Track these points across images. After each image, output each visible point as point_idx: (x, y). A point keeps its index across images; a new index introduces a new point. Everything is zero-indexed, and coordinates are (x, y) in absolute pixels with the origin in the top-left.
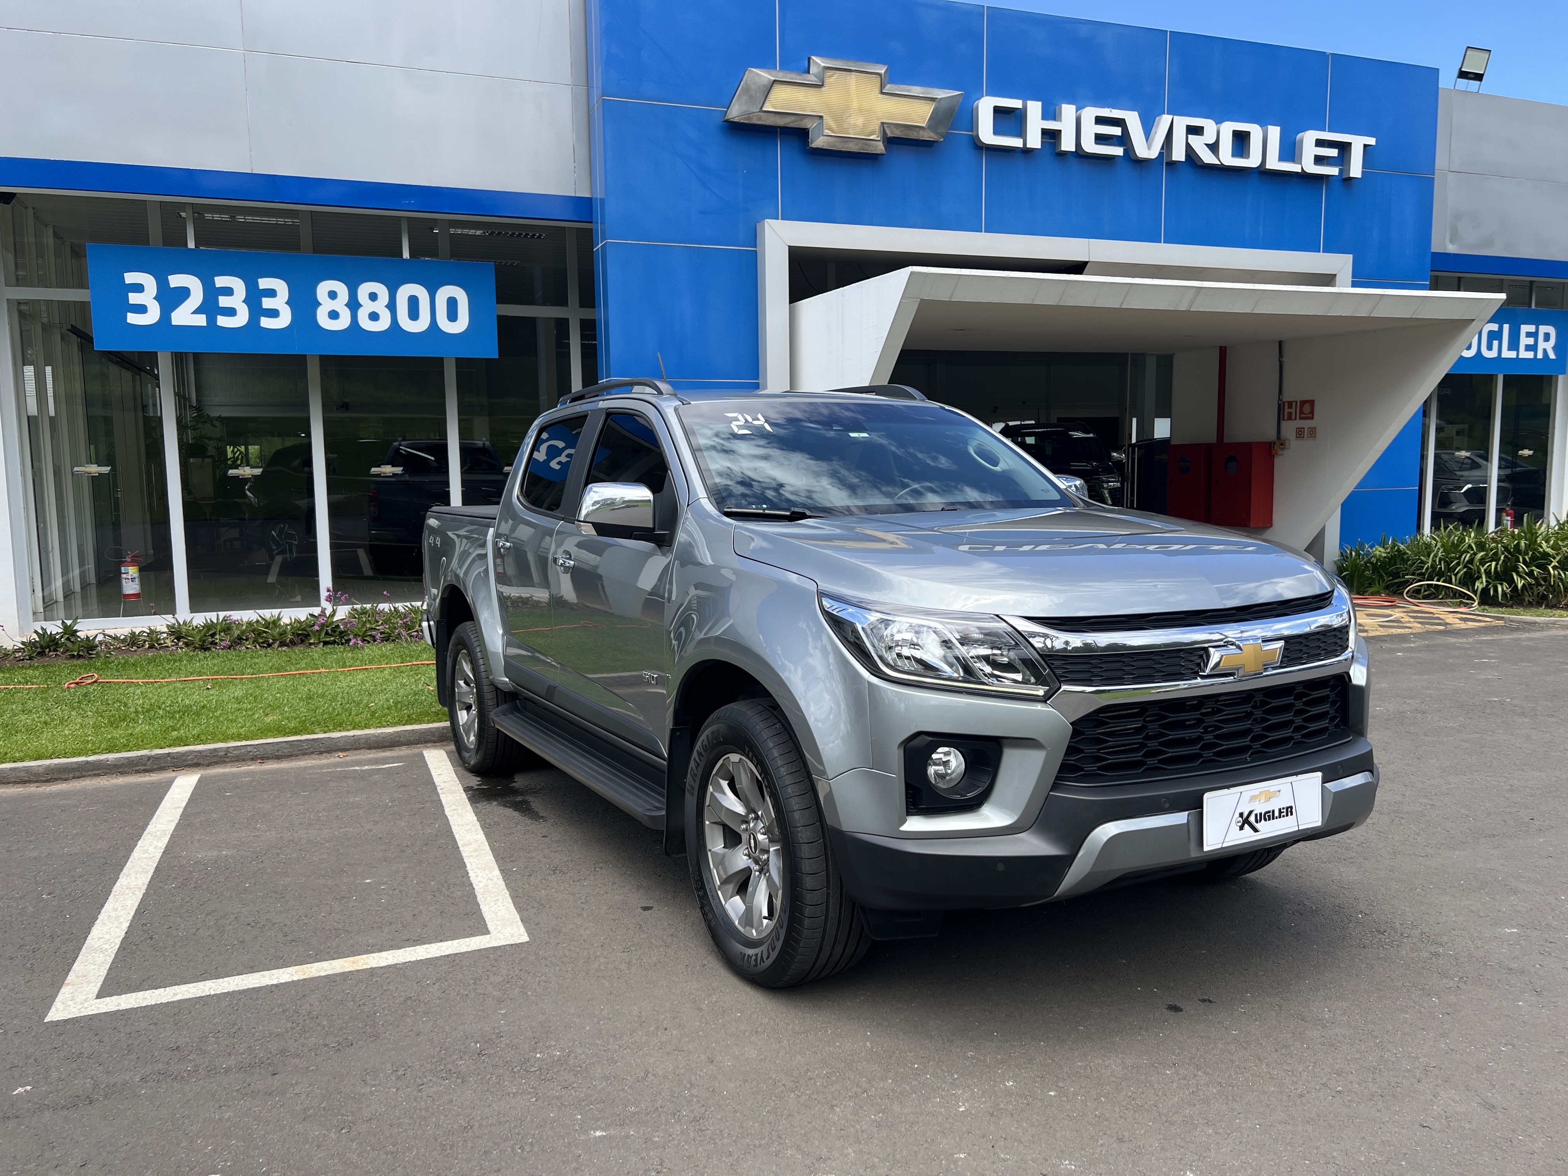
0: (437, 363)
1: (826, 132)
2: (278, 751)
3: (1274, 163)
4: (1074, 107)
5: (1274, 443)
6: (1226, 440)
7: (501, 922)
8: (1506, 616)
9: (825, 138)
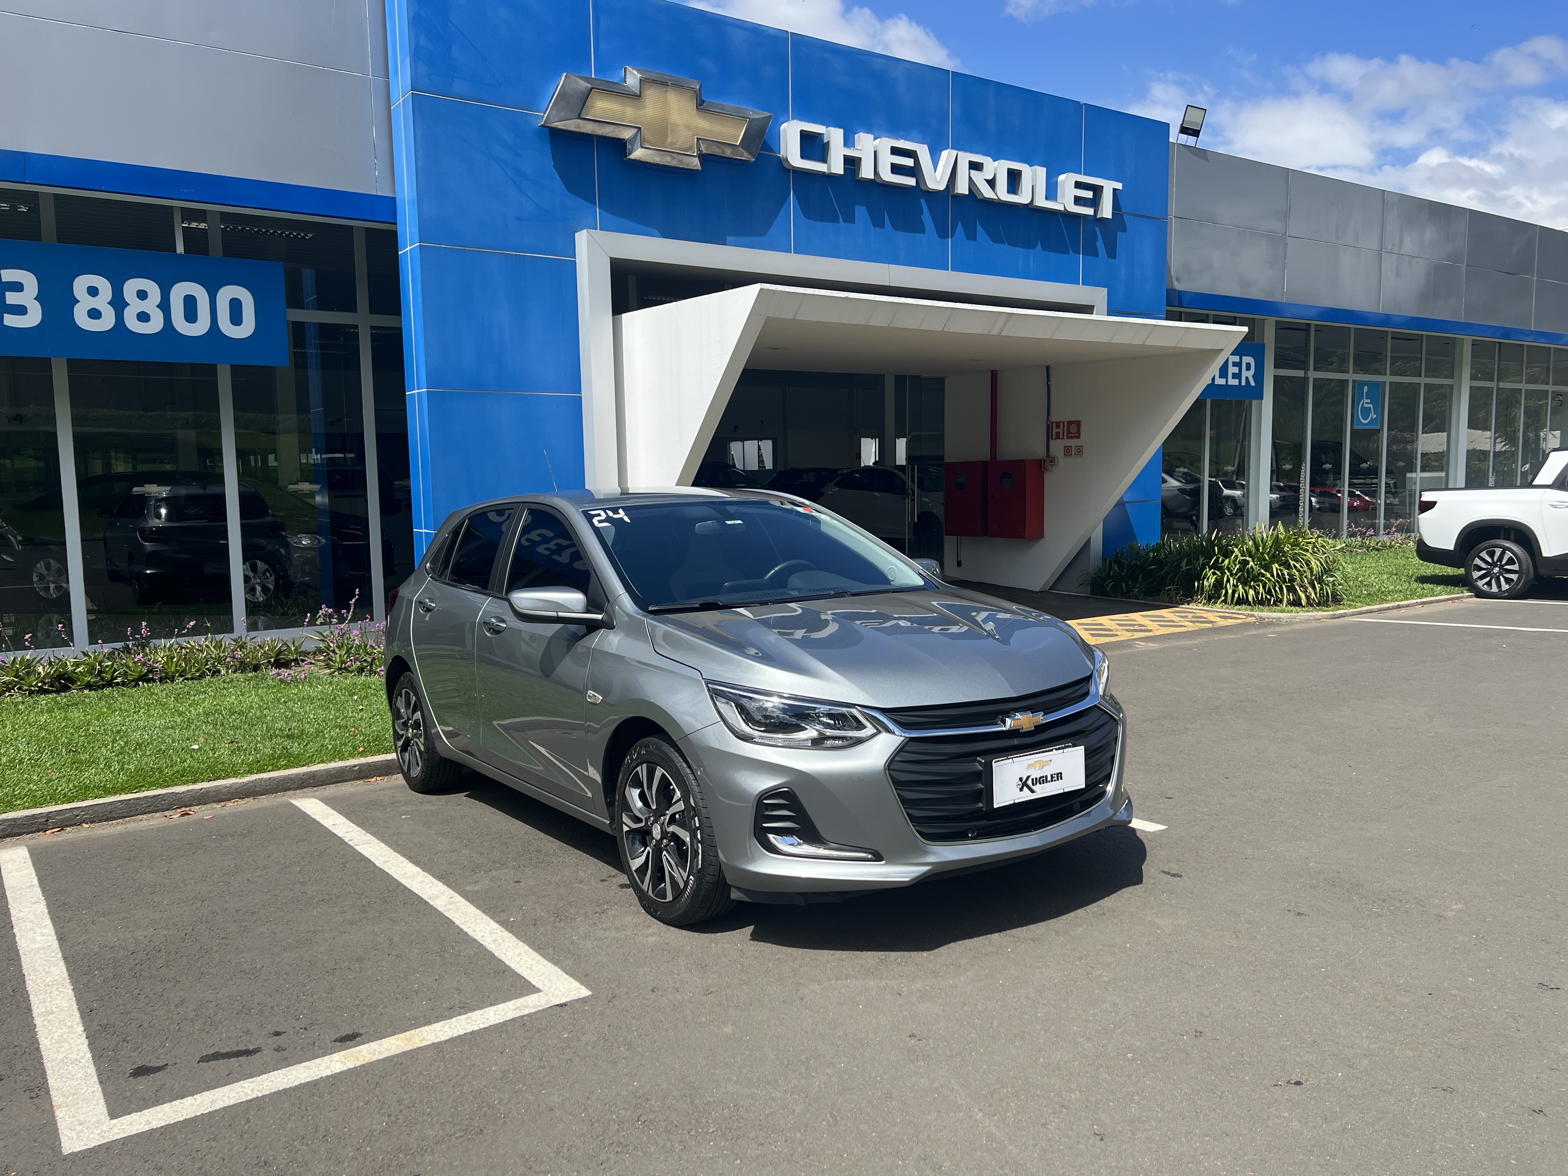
0: (209, 370)
1: (644, 144)
3: (1041, 202)
4: (871, 136)
5: (1045, 461)
6: (1000, 457)
7: (543, 977)
8: (1255, 613)
9: (643, 150)
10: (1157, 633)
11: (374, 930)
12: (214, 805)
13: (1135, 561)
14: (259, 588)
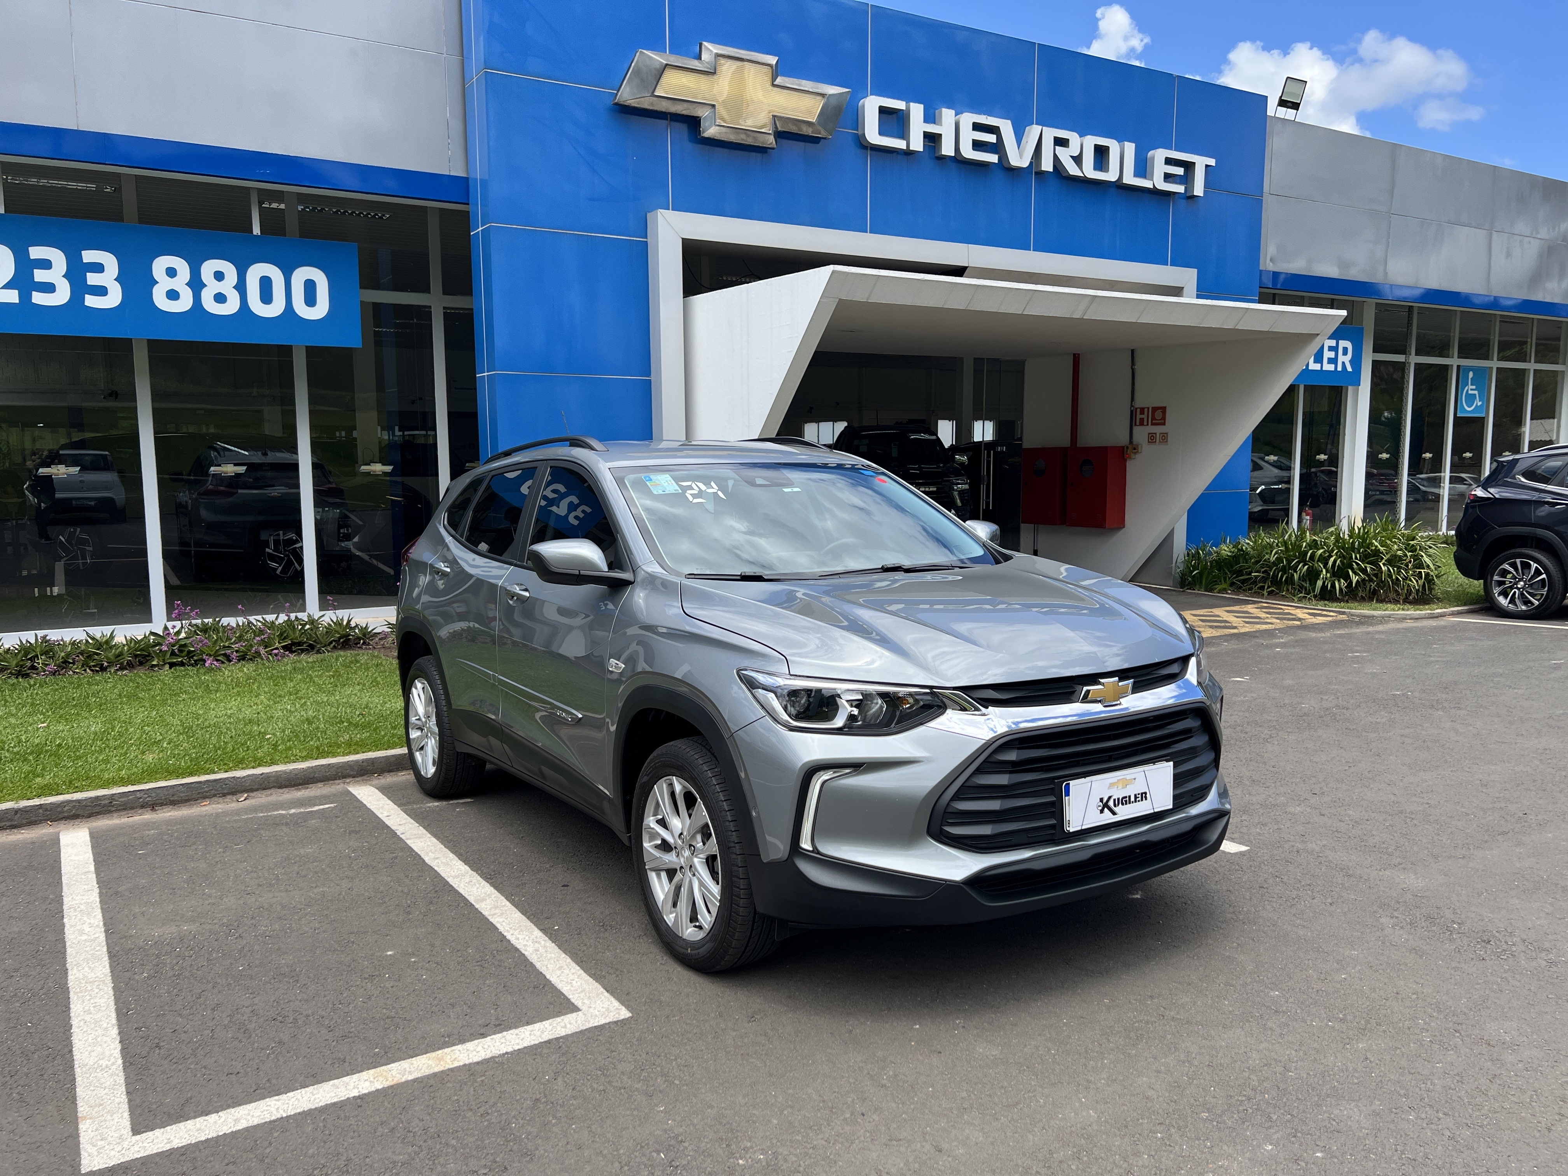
0: (285, 351)
1: (718, 122)
2: (173, 795)
3: (1130, 179)
4: (953, 112)
5: (1127, 448)
6: (1081, 443)
7: (583, 994)
8: (1346, 611)
9: (717, 128)
10: (1243, 630)
12: (275, 791)
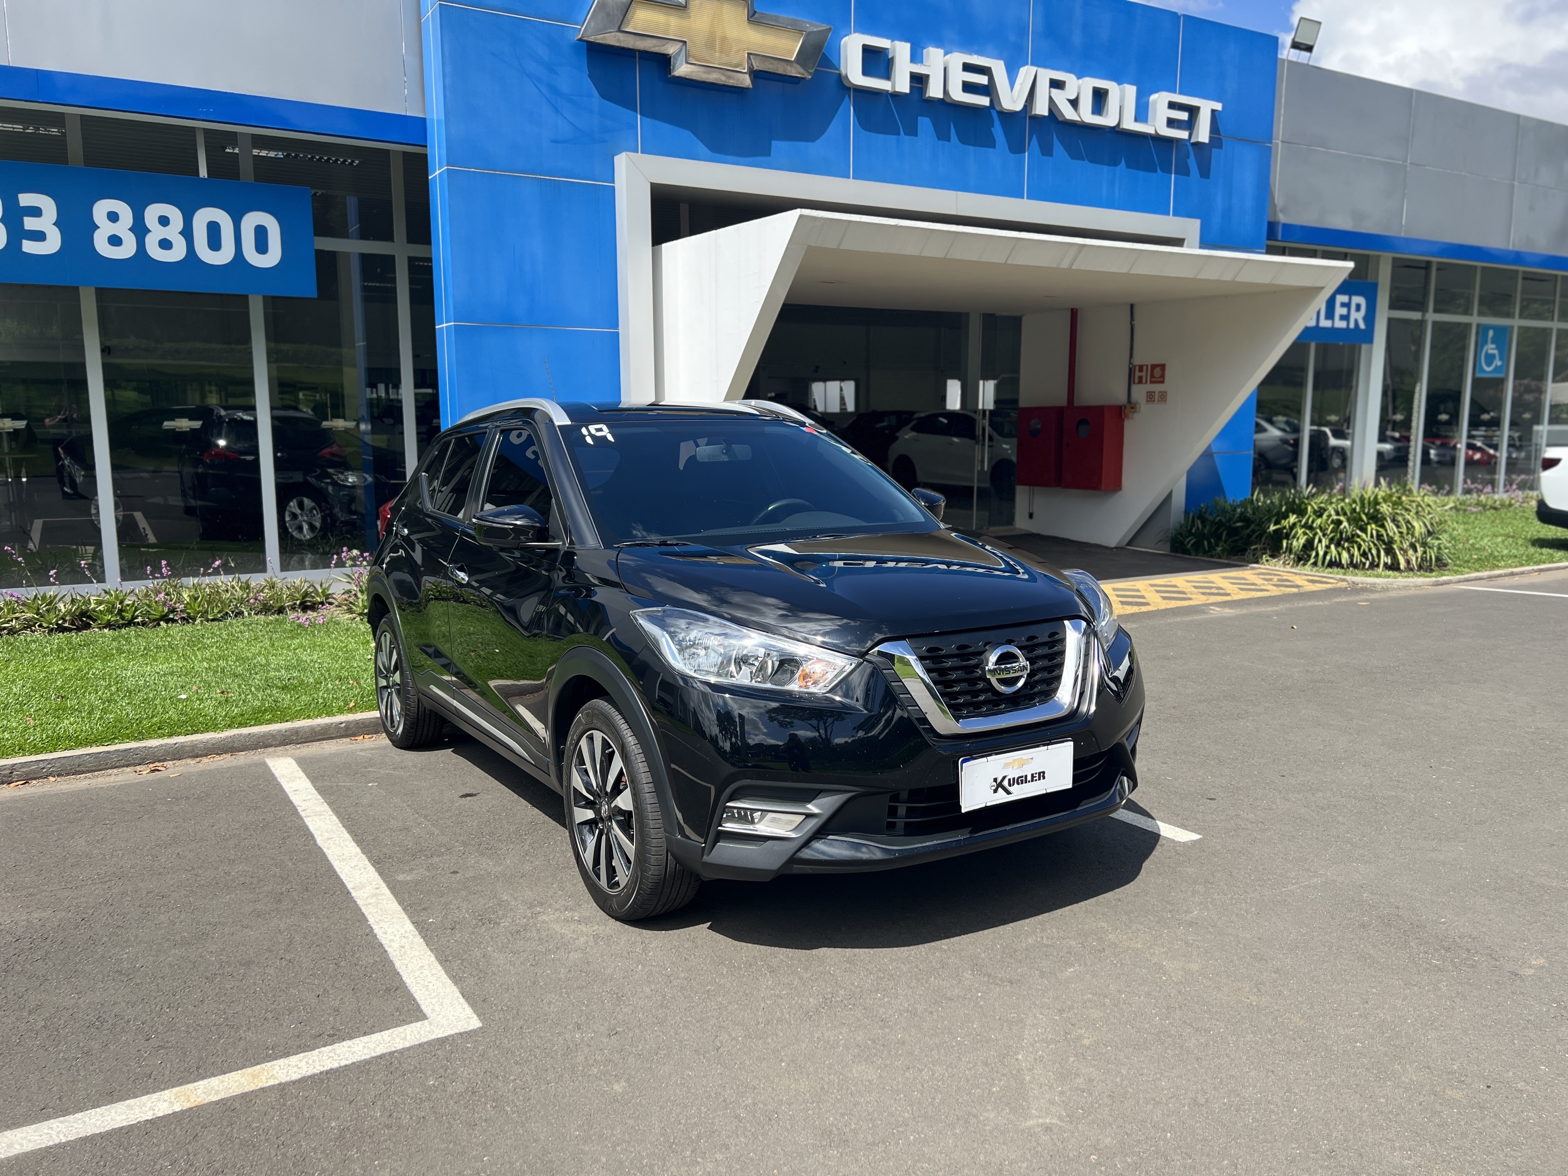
0: (239, 300)
1: (690, 59)
3: (1130, 124)
5: (1125, 407)
6: (1077, 403)
7: (436, 999)
8: (1348, 578)
9: (689, 66)
10: (1236, 597)
11: (279, 925)
12: (189, 761)
13: (1219, 518)
14: (306, 527)
